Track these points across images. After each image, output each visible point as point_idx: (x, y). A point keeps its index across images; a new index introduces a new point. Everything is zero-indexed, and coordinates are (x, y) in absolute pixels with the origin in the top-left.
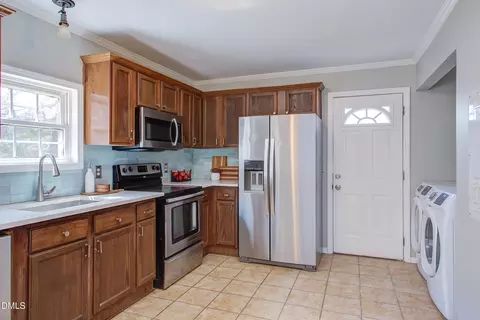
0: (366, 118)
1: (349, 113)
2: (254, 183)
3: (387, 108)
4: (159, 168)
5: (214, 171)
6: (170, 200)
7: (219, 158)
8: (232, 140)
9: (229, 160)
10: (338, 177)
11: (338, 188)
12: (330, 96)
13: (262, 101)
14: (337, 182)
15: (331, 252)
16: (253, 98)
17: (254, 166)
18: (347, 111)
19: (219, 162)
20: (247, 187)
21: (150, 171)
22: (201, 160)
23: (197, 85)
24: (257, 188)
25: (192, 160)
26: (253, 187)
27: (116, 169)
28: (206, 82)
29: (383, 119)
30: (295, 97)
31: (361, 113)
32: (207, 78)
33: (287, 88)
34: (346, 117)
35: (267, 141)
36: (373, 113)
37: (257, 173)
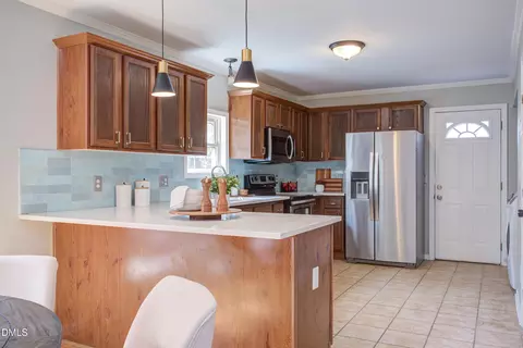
0: (467, 131)
1: (450, 128)
2: (360, 192)
3: (487, 123)
4: (273, 179)
5: (318, 183)
6: (294, 203)
7: (323, 170)
8: (338, 153)
9: (332, 172)
10: (440, 188)
11: (440, 198)
12: (432, 111)
13: (366, 117)
14: (439, 193)
15: (432, 258)
16: (358, 114)
17: (360, 177)
18: (448, 125)
19: (323, 174)
20: (353, 196)
21: (268, 181)
22: (305, 173)
23: (299, 100)
24: (362, 197)
25: (296, 173)
26: (358, 196)
27: (247, 178)
28: (308, 97)
29: (483, 133)
30: (398, 113)
31: (462, 127)
32: (311, 94)
33: (390, 105)
34: (447, 130)
35: (372, 154)
36: (473, 127)
37: (363, 183)
